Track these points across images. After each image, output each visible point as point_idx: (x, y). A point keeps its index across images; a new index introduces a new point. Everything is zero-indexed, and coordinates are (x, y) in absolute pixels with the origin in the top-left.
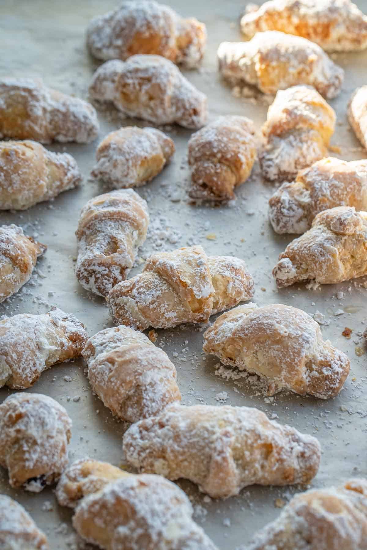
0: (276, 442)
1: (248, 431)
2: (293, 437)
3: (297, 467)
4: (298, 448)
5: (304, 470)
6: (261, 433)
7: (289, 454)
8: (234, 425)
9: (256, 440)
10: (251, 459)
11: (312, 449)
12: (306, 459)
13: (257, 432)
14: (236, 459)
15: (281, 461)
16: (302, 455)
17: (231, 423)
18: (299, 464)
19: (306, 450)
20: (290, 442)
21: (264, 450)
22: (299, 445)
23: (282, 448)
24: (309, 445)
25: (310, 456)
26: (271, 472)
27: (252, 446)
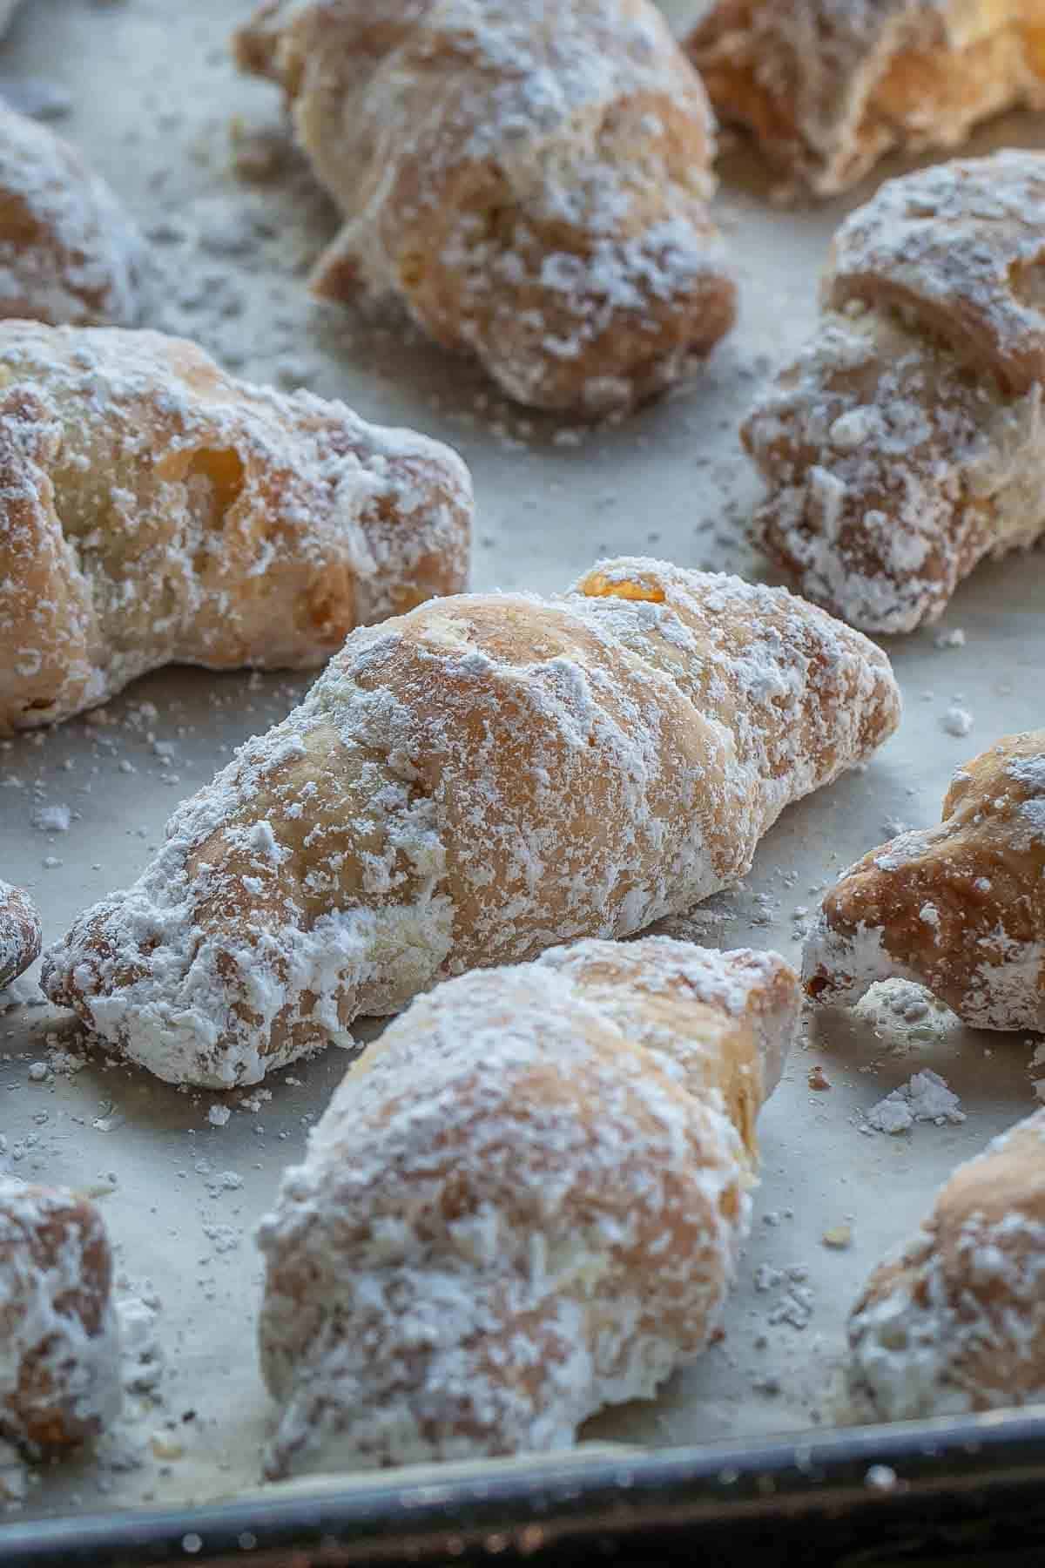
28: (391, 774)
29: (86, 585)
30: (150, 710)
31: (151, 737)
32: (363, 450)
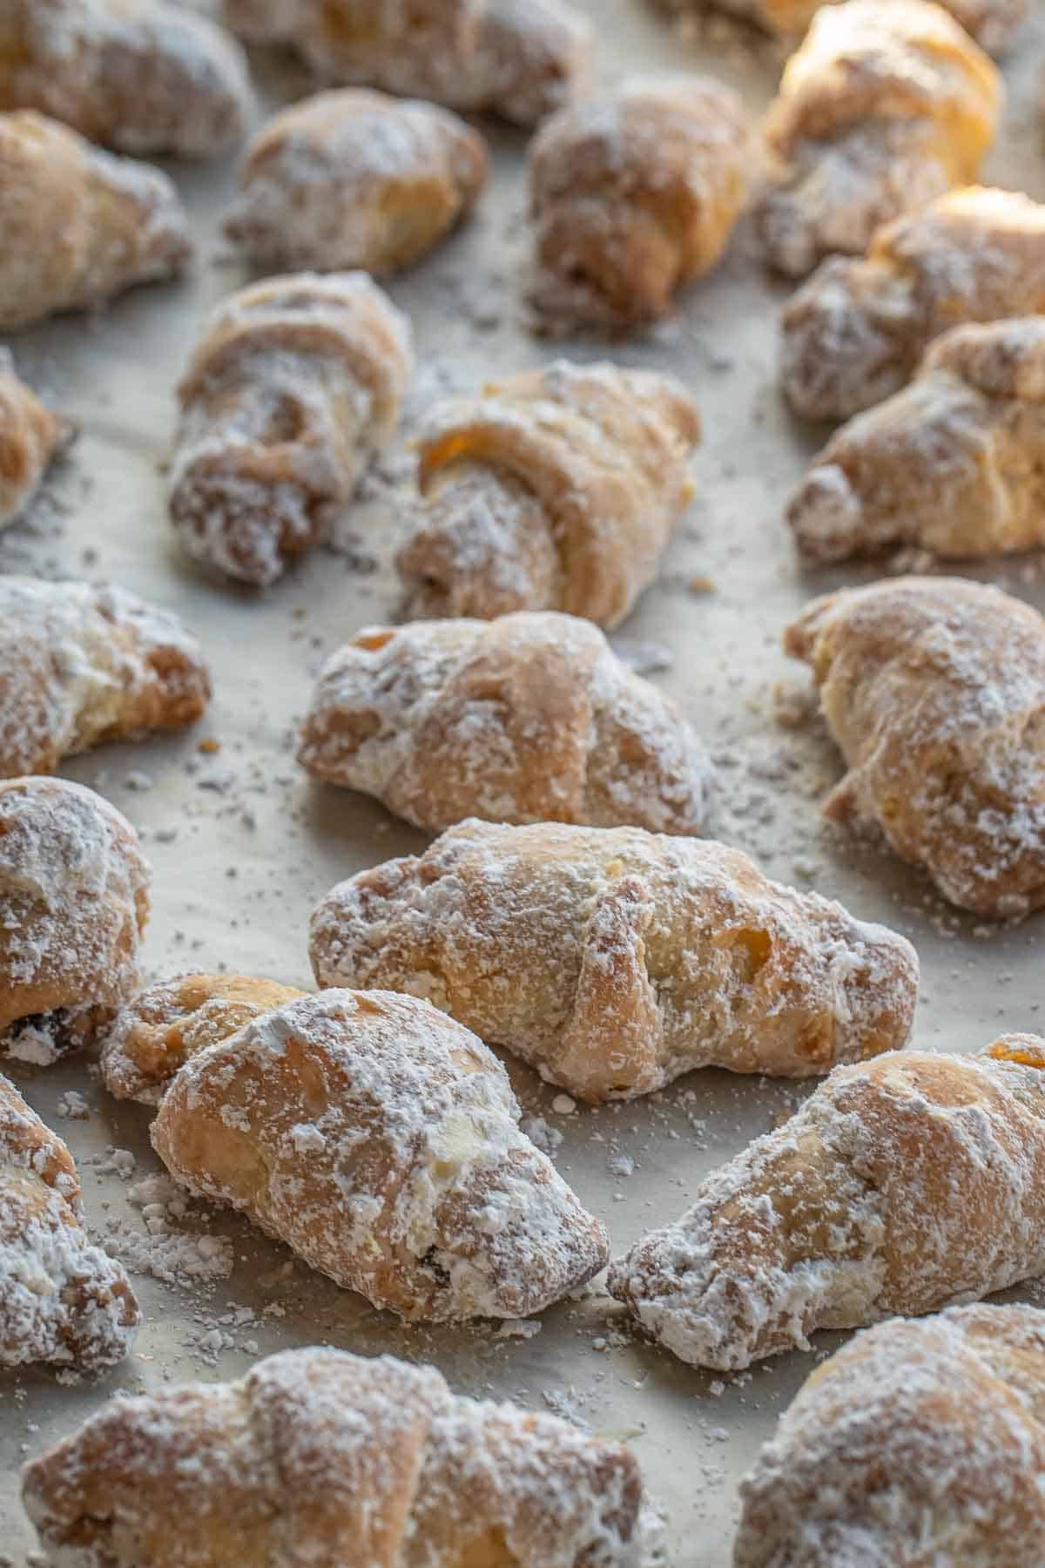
0: (782, 929)
1: (695, 892)
2: (834, 925)
3: (845, 1015)
4: (849, 958)
5: (864, 1026)
6: (736, 900)
7: (821, 971)
8: (652, 873)
9: (719, 920)
10: (701, 977)
11: (890, 962)
12: (873, 990)
13: (722, 895)
14: (656, 975)
15: (794, 988)
16: (861, 979)
17: (644, 867)
18: (850, 1005)
19: (874, 965)
20: (823, 939)
21: (743, 952)
22: (853, 950)
23: (799, 950)
24: (885, 951)
25: (884, 981)
26: (764, 1023)
27: (705, 935)
28: (855, 1173)
29: (659, 1013)
30: (692, 1096)
31: (691, 1115)
32: (850, 937)
